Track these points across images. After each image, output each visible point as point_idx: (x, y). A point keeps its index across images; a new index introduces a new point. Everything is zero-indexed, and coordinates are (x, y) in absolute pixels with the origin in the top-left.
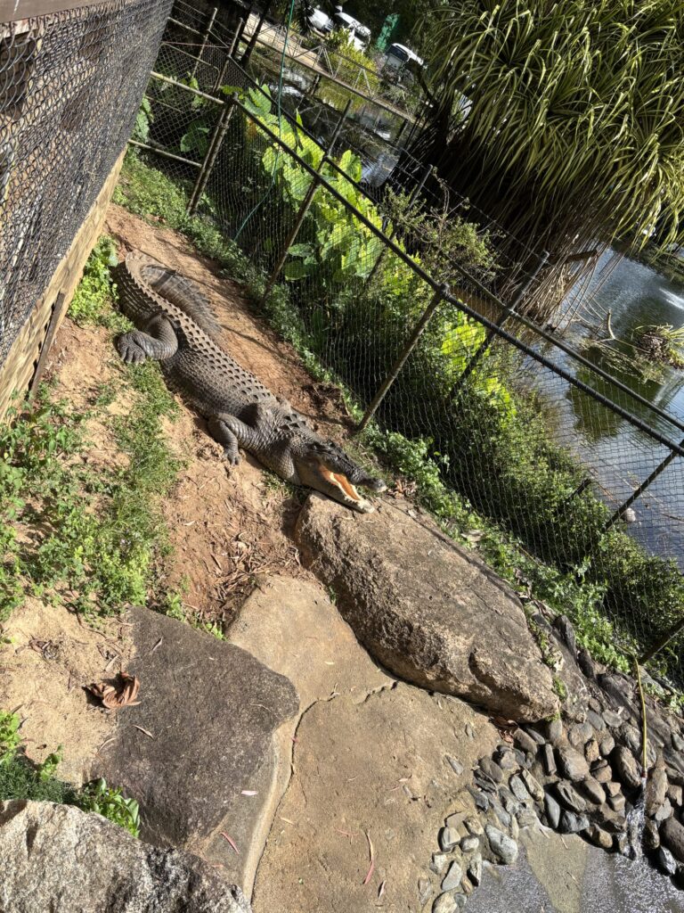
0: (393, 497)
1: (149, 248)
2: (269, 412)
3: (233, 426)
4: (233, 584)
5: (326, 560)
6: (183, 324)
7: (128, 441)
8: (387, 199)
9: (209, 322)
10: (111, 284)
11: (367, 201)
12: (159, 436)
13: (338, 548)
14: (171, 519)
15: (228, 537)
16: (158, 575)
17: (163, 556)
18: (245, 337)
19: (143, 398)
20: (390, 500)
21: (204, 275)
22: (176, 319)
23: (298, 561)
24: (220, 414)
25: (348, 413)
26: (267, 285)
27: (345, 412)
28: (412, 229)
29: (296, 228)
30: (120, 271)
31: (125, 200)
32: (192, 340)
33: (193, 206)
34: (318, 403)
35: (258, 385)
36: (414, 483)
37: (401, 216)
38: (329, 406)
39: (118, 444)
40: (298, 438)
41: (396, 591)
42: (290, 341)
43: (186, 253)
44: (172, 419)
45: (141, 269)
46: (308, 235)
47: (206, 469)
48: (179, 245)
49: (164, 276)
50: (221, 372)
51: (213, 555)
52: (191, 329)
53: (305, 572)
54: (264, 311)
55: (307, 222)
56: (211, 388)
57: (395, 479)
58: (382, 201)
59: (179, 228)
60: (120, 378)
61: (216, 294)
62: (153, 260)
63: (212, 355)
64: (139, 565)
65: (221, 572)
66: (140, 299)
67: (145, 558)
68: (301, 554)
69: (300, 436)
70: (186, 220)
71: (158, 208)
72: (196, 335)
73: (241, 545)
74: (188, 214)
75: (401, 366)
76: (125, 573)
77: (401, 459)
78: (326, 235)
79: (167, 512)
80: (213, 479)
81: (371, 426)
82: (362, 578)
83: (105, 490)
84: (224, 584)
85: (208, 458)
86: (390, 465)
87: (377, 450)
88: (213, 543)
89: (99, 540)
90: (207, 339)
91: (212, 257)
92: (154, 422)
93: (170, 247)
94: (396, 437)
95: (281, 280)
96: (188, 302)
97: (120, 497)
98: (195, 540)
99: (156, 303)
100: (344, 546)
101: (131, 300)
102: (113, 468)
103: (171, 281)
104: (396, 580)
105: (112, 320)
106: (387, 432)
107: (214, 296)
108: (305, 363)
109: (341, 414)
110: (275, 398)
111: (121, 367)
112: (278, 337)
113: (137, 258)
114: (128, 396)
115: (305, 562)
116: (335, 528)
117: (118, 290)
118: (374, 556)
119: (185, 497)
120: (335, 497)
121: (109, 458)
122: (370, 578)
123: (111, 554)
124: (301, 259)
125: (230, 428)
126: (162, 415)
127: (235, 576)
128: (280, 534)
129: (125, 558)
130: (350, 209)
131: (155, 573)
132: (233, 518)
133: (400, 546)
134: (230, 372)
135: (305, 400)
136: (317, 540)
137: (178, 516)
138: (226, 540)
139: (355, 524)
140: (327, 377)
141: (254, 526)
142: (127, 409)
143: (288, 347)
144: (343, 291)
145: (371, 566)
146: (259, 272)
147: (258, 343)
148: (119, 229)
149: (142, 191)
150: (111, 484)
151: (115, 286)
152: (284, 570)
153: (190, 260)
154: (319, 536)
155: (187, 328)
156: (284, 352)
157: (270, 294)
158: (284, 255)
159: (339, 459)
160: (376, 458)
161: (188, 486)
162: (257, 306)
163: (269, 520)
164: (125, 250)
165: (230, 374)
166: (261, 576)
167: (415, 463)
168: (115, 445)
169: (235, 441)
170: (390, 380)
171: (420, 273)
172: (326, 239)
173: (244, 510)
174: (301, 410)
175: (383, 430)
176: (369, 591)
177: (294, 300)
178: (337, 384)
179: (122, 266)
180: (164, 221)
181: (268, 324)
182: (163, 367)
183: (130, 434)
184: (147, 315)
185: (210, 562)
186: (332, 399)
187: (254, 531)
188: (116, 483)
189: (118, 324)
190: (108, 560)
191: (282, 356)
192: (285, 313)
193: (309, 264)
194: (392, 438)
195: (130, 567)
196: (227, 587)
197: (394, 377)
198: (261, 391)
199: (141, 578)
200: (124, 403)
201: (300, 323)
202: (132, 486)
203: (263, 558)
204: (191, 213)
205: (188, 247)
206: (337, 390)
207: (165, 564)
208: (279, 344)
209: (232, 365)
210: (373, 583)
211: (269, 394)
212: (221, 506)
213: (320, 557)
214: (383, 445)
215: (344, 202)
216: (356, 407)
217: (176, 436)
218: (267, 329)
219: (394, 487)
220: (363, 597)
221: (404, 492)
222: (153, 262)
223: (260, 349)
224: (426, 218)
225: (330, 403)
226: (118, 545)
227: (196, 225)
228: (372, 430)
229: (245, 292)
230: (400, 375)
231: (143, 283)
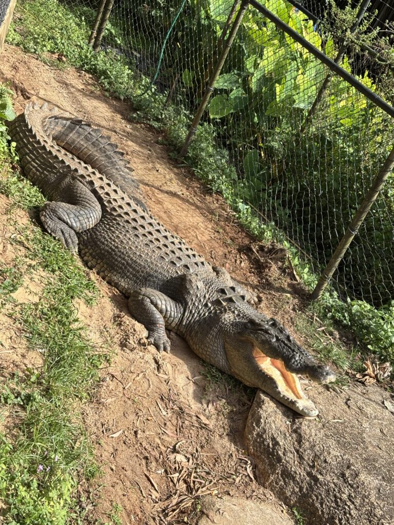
0: (363, 383)
1: (49, 93)
2: (200, 285)
3: (159, 302)
4: (173, 511)
5: (287, 475)
6: (97, 184)
7: (39, 334)
8: (329, 14)
9: (124, 178)
10: (9, 142)
11: (301, 16)
12: (75, 326)
13: (301, 458)
14: (94, 429)
15: (163, 449)
16: (84, 505)
17: (88, 480)
18: (167, 192)
19: (54, 279)
20: (360, 389)
21: (114, 120)
22: (88, 179)
23: (252, 476)
24: (143, 289)
25: (297, 278)
26: (189, 127)
27: (293, 278)
28: (363, 49)
29: (221, 59)
30: (20, 126)
31: (18, 38)
32: (109, 202)
33: (97, 38)
34: (259, 268)
35: (190, 253)
36: (388, 364)
37: (348, 33)
38: (274, 271)
39: (28, 339)
40: (231, 315)
41: (379, 512)
42: (220, 193)
43: (91, 95)
44: (88, 302)
45: (43, 122)
46: (236, 63)
47: (132, 362)
48: (83, 87)
49: (69, 127)
50: (146, 241)
51: (146, 473)
52: (107, 189)
53: (261, 490)
54: (187, 158)
55: (235, 49)
56: (135, 262)
57: (363, 360)
58: (323, 16)
59: (82, 66)
60: (26, 257)
61: (130, 143)
62: (56, 109)
63: (134, 220)
64: (60, 496)
65: (158, 495)
66: (43, 158)
67: (67, 488)
68: (255, 467)
69: (234, 312)
70: (89, 56)
71: (56, 44)
72: (113, 195)
73: (180, 458)
74: (91, 49)
75: (363, 219)
76: (46, 509)
77: (368, 333)
78: (256, 61)
79: (90, 420)
80: (141, 375)
81: (327, 294)
82: (335, 496)
83: (16, 401)
84: (164, 511)
85: (134, 349)
86: (354, 340)
87: (337, 323)
88: (146, 458)
89: (12, 466)
90: (127, 200)
91: (122, 98)
92: (68, 308)
93: (73, 90)
94: (361, 306)
95: (206, 118)
96: (98, 155)
97: (34, 408)
98: (125, 454)
99: (63, 162)
100: (308, 455)
101: (33, 160)
102: (23, 372)
103: (77, 132)
104: (379, 498)
105: (13, 187)
106: (349, 300)
107: (128, 146)
108: (238, 218)
109: (289, 280)
110: (210, 267)
111: (26, 243)
112: (207, 189)
113: (37, 108)
114: (36, 278)
115: (260, 477)
116: (295, 431)
117: (18, 149)
118: (348, 467)
119: (109, 400)
120: (269, 391)
121: (18, 359)
122: (345, 497)
123: (28, 485)
124: (227, 92)
125: (156, 306)
126: (77, 299)
127: (175, 500)
128: (226, 441)
129: (44, 489)
130: (282, 27)
131: (79, 503)
132: (168, 423)
133: (379, 451)
134: (157, 240)
135: (243, 264)
136: (274, 449)
137: (103, 425)
138: (161, 453)
139: (320, 425)
140: (268, 234)
141: (193, 432)
142: (36, 294)
143: (217, 200)
144: (280, 127)
145: (345, 481)
146: (178, 112)
147: (182, 199)
148: (13, 73)
149: (36, 25)
150: (23, 393)
151: (14, 144)
152: (235, 489)
153: (96, 103)
154: (276, 443)
155: (102, 188)
156: (213, 206)
157: (193, 137)
158: (208, 91)
159: (278, 340)
160: (336, 333)
161: (112, 386)
162: (179, 153)
163: (211, 424)
164: (21, 98)
165: (156, 243)
166: (207, 499)
167: (387, 338)
168: (24, 341)
169: (161, 321)
170: (350, 236)
171: (374, 100)
172: (256, 65)
173: (181, 413)
174: (238, 278)
175: (343, 297)
176: (345, 513)
177: (222, 141)
178: (281, 241)
179: (21, 118)
180: (64, 59)
181: (193, 174)
183: (41, 326)
184: (53, 178)
185: (143, 483)
186: (276, 260)
187: (194, 439)
188: (28, 391)
189: (20, 190)
190: (24, 494)
191: (212, 212)
192: (212, 160)
193: (236, 98)
194: (355, 308)
195: (49, 499)
196: (166, 515)
197: (354, 233)
198: (193, 260)
199: (64, 512)
200: (32, 287)
201: (231, 171)
202: (47, 392)
203: (208, 473)
204: (95, 47)
205: (93, 88)
206: (282, 250)
207: (91, 490)
208: (207, 197)
209: (158, 231)
210: (348, 503)
211: (202, 263)
212: (152, 409)
213: (279, 471)
214: (344, 316)
215: (273, 19)
216: (306, 270)
217: (93, 323)
218: (191, 180)
219: (362, 371)
220: (337, 521)
221: (376, 376)
222: (56, 112)
223: (185, 206)
224: (380, 35)
225: (274, 267)
226: (35, 472)
227: (102, 60)
228: (329, 298)
229: (164, 137)
230: (362, 229)
231: (46, 139)
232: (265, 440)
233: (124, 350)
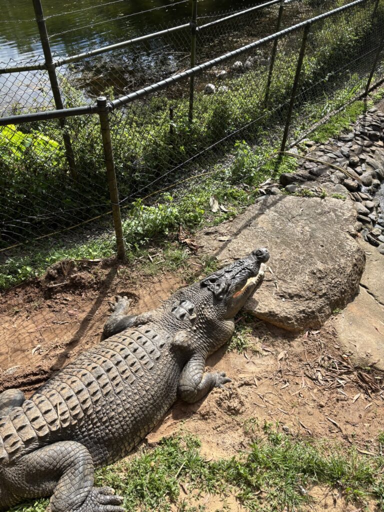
13: (311, 299)
41: (337, 267)
68: (313, 328)
82: (333, 287)
100: (309, 294)
115: (318, 327)
116: (291, 297)
118: (315, 274)
128: (295, 343)
136: (306, 314)
145: (324, 278)
154: (303, 311)
176: (340, 284)
182: (104, 462)
210: (335, 281)
213: (318, 314)
232: (300, 318)
233: (242, 412)
